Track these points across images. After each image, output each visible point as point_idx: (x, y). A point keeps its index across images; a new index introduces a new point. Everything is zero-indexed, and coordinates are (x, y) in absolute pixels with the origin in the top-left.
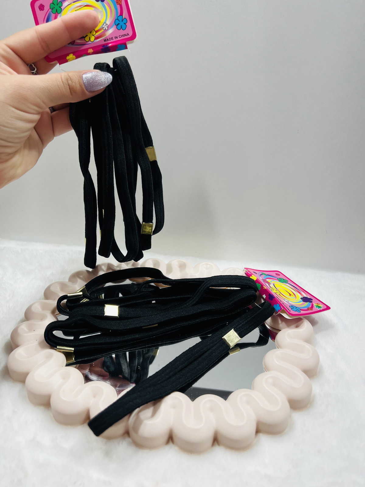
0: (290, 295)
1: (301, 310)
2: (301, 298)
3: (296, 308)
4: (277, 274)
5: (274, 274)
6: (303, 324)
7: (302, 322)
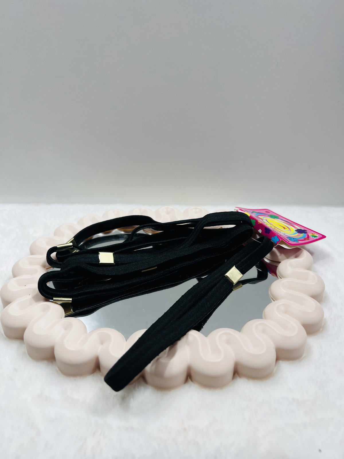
0: (284, 228)
1: (298, 240)
2: (296, 231)
3: (293, 239)
4: (266, 212)
5: (264, 212)
6: (302, 253)
7: (302, 252)
